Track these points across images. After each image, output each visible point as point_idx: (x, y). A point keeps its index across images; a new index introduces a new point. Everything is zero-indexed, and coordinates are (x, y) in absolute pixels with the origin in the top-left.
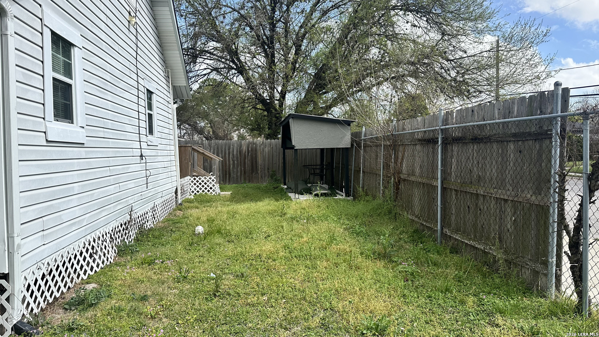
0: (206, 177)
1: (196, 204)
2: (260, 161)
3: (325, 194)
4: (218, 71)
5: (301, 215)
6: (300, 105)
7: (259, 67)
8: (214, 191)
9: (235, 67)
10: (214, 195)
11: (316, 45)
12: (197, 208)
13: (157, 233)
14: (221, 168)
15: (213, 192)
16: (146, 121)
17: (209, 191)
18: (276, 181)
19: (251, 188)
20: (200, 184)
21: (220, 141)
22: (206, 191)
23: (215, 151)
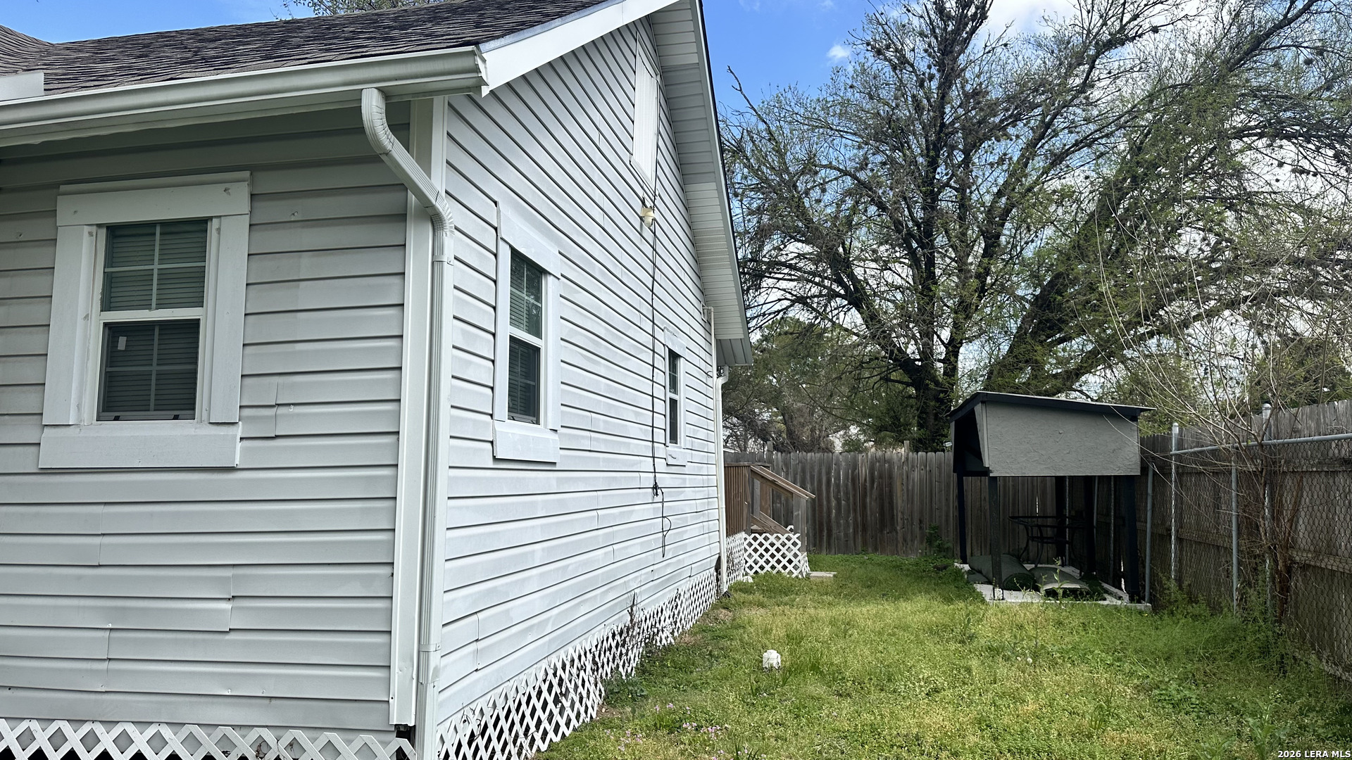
0: (779, 535)
1: (758, 596)
2: (900, 501)
3: (1073, 591)
4: (805, 304)
5: (1015, 644)
6: (999, 370)
7: (898, 288)
8: (796, 567)
9: (842, 292)
10: (797, 577)
11: (1036, 232)
12: (762, 605)
13: (681, 659)
14: (810, 514)
15: (794, 571)
16: (665, 416)
17: (785, 567)
18: (940, 551)
19: (879, 565)
20: (767, 550)
21: (809, 454)
22: (779, 567)
23: (798, 477)
